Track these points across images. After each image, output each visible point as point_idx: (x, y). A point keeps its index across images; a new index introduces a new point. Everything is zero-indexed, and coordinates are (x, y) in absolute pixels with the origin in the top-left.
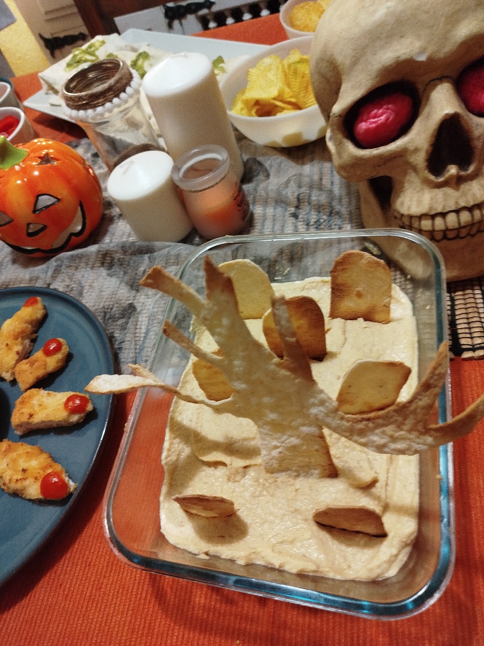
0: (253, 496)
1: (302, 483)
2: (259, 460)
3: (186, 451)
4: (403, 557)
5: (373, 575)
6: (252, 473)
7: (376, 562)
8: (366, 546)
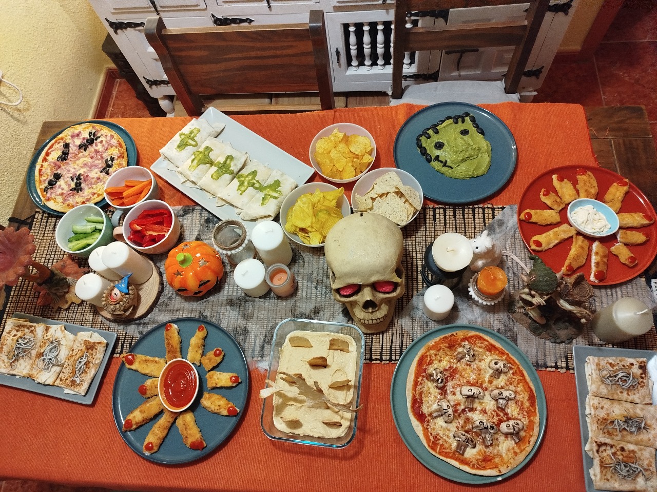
0: (304, 415)
1: (319, 411)
2: (306, 404)
3: (281, 400)
4: (346, 431)
5: (337, 436)
6: (303, 408)
7: (339, 433)
8: (336, 428)
